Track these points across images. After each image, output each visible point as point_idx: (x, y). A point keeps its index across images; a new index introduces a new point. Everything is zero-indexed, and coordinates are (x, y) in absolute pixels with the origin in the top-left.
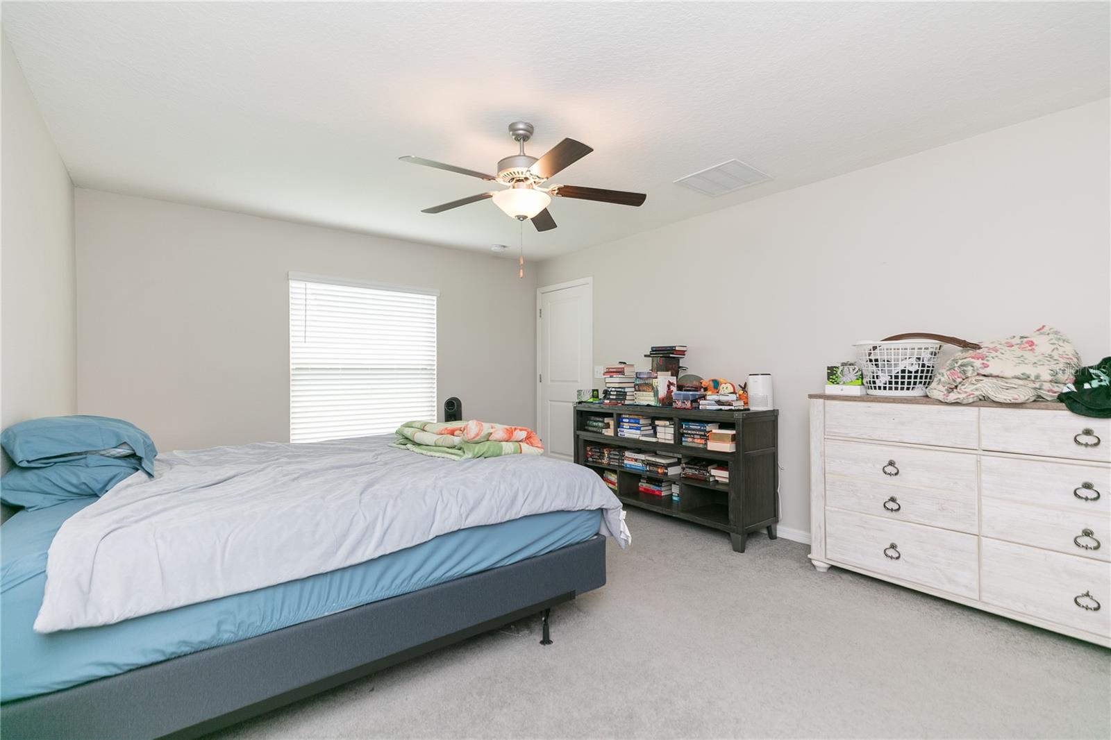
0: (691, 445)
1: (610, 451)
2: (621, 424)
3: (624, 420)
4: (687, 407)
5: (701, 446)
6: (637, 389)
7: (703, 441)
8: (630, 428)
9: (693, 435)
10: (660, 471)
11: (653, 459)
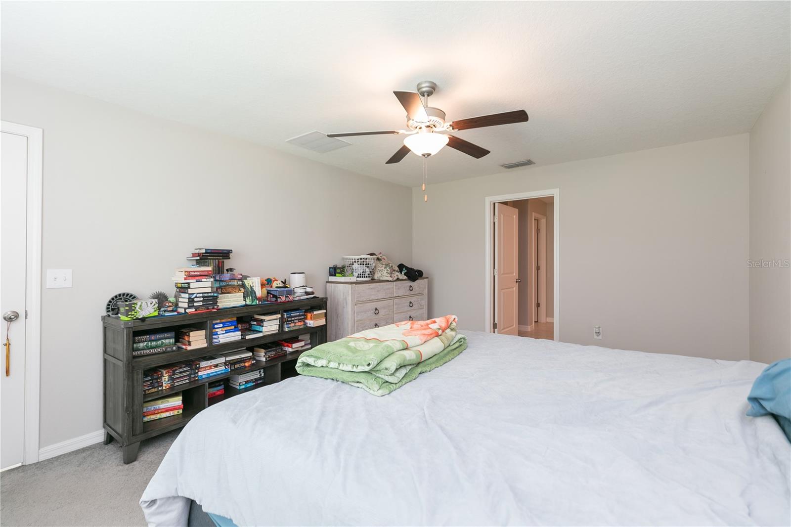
0: (294, 328)
1: (174, 371)
2: (214, 331)
3: (216, 326)
4: (282, 301)
5: (302, 327)
6: (220, 292)
7: (302, 323)
8: (226, 333)
9: (293, 320)
10: (247, 364)
11: (237, 357)
